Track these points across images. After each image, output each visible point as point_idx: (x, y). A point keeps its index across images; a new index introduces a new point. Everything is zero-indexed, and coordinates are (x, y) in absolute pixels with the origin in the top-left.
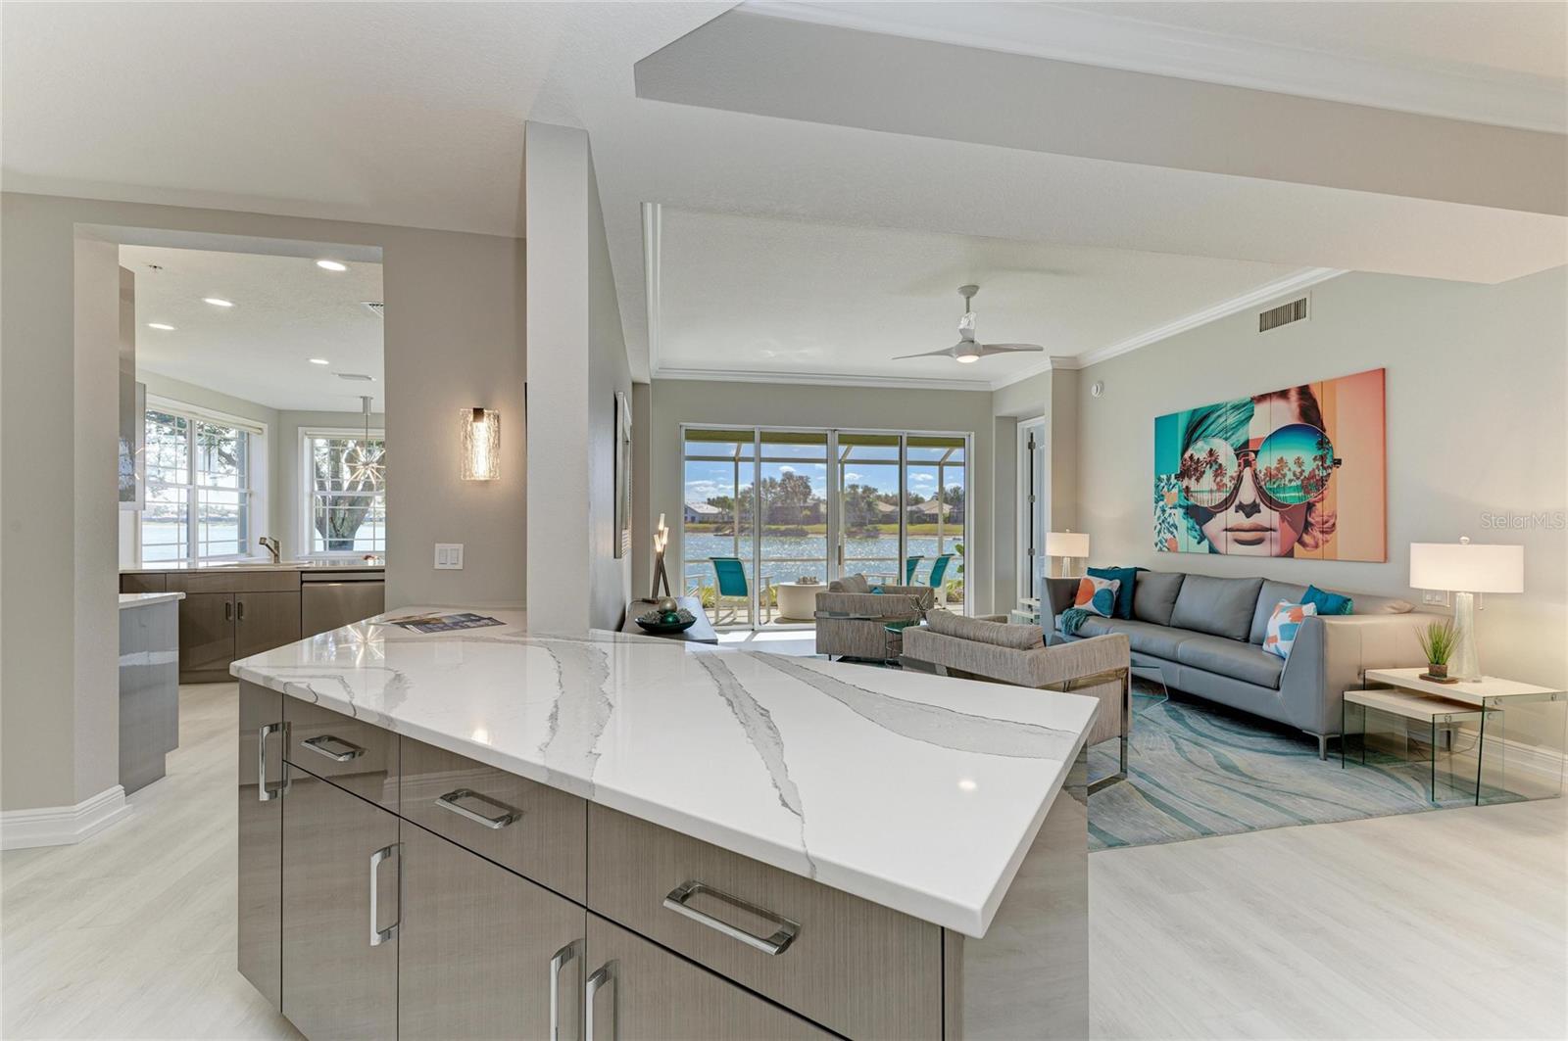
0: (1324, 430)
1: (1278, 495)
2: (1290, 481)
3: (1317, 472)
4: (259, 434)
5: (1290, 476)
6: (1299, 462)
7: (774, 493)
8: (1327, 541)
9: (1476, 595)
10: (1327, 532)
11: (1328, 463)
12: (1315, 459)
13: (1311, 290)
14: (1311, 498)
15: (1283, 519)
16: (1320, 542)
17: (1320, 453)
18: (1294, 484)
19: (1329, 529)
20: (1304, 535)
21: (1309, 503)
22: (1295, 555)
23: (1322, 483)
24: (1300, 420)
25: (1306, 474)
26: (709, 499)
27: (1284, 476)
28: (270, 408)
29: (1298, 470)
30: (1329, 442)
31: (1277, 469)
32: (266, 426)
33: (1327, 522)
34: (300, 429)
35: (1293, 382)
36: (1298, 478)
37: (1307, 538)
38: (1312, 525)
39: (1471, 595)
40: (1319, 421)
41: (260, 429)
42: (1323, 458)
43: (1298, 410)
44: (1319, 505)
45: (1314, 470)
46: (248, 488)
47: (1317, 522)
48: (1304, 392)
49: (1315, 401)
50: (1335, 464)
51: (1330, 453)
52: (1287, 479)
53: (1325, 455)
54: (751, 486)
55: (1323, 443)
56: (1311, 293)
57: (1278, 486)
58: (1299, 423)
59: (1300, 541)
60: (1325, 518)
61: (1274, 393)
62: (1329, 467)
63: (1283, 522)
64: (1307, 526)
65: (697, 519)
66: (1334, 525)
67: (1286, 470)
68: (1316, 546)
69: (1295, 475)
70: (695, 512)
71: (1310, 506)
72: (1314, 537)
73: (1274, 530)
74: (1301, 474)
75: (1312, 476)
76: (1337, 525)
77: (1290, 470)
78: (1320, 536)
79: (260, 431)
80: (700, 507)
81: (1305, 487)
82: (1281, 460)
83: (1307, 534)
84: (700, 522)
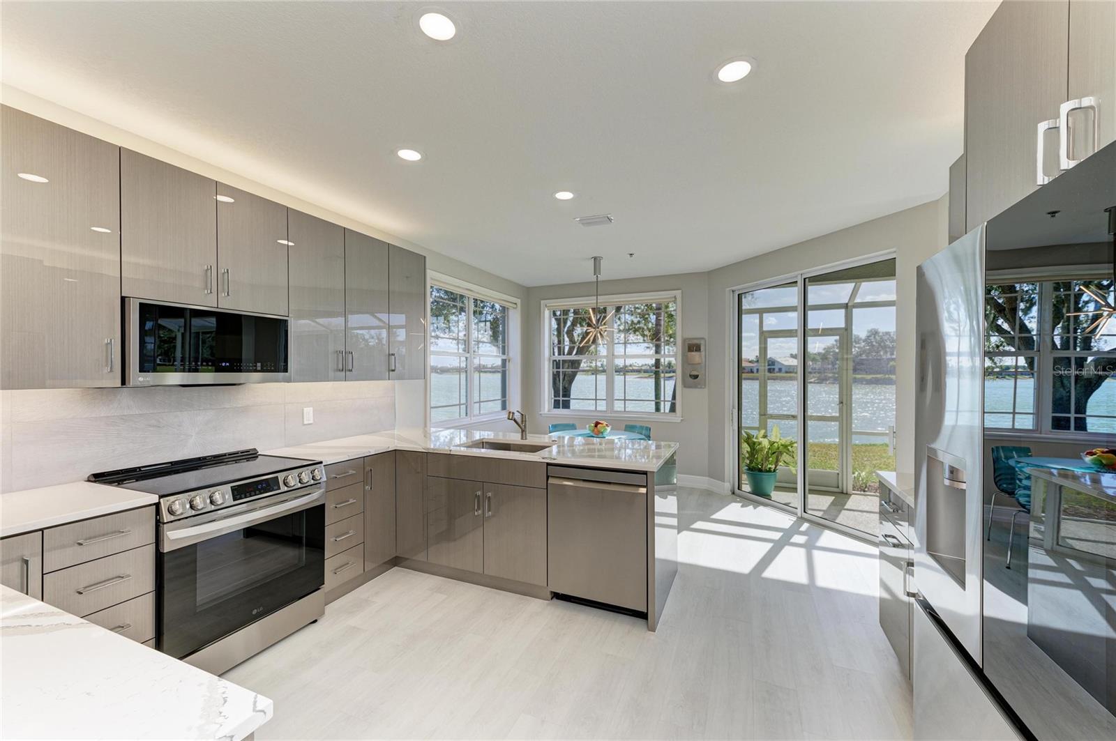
4: (514, 308)
7: (859, 348)
26: (791, 355)
28: (524, 287)
32: (519, 300)
34: (542, 302)
41: (516, 304)
46: (508, 355)
54: (835, 343)
65: (783, 370)
70: (783, 365)
79: (515, 306)
80: (785, 361)
84: (787, 372)
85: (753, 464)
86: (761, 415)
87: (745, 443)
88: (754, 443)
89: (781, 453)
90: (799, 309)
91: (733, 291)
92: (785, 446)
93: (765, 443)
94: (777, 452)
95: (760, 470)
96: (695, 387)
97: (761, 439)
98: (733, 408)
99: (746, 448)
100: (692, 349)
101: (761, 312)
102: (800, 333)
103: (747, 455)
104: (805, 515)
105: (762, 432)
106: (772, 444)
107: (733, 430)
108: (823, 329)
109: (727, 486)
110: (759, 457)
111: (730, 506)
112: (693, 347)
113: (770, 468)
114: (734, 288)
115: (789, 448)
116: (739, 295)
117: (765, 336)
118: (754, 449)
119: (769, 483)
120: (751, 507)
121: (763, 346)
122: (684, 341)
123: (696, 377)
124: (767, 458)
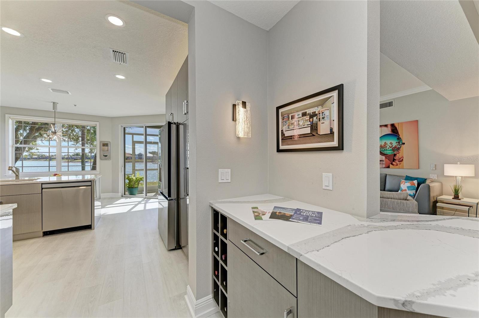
0: (399, 135)
1: (384, 152)
2: (388, 148)
3: (397, 146)
5: (388, 147)
6: (391, 143)
8: (400, 164)
9: (462, 177)
10: (400, 162)
11: (401, 144)
12: (396, 143)
13: (394, 99)
14: (395, 153)
15: (386, 158)
16: (398, 164)
17: (398, 141)
18: (389, 149)
19: (401, 161)
20: (393, 162)
21: (394, 154)
22: (390, 167)
23: (399, 149)
24: (391, 132)
25: (394, 146)
27: (386, 147)
29: (391, 146)
30: (401, 138)
31: (384, 145)
33: (400, 159)
35: (389, 123)
36: (391, 148)
37: (394, 163)
38: (395, 160)
39: (461, 177)
40: (397, 133)
42: (399, 143)
43: (391, 130)
44: (398, 155)
45: (396, 146)
47: (397, 159)
48: (393, 125)
49: (396, 128)
50: (403, 144)
51: (401, 141)
52: (387, 148)
53: (400, 142)
55: (399, 139)
56: (394, 100)
57: (384, 150)
58: (391, 133)
59: (392, 164)
60: (400, 158)
61: (383, 125)
62: (401, 145)
63: (386, 159)
64: (394, 160)
66: (403, 159)
67: (387, 145)
68: (397, 165)
69: (390, 146)
71: (395, 155)
72: (396, 163)
73: (383, 161)
74: (392, 146)
75: (395, 147)
76: (404, 159)
77: (388, 145)
78: (398, 162)
81: (393, 150)
82: (385, 143)
83: (394, 162)
85: (130, 186)
86: (133, 170)
87: (127, 180)
88: (130, 179)
89: (140, 181)
90: (144, 135)
91: (122, 126)
92: (141, 179)
93: (134, 178)
94: (138, 181)
95: (133, 188)
96: (106, 159)
97: (133, 177)
98: (122, 166)
99: (127, 181)
100: (104, 145)
101: (133, 134)
102: (144, 142)
103: (128, 183)
104: (146, 197)
105: (133, 175)
106: (136, 178)
107: (122, 175)
108: (153, 142)
109: (120, 194)
110: (132, 183)
111: (121, 200)
112: (105, 145)
113: (136, 187)
114: (122, 125)
115: (142, 179)
116: (124, 128)
117: (134, 143)
118: (130, 181)
119: (135, 191)
120: (129, 199)
121: (133, 147)
122: (101, 142)
123: (106, 156)
124: (135, 183)
